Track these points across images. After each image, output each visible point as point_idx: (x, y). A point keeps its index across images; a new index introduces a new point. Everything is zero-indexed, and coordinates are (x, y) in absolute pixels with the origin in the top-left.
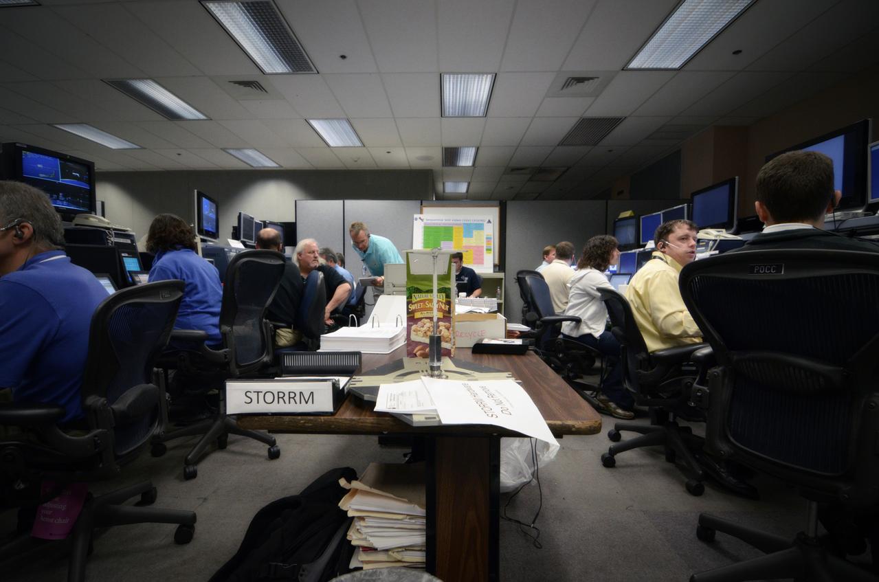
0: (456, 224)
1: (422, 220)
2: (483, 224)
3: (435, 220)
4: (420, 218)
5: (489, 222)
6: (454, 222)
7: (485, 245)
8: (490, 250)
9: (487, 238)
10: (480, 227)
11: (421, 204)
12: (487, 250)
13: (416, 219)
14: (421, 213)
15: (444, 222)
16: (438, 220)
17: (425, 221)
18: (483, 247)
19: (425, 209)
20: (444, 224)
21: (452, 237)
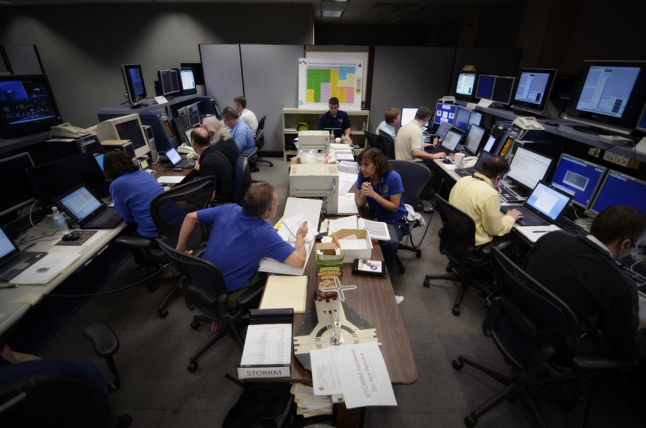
0: (334, 68)
1: (306, 63)
2: (355, 68)
3: (316, 64)
4: (304, 62)
5: (360, 65)
6: (331, 65)
7: (355, 86)
8: (360, 91)
9: (357, 80)
10: (352, 70)
11: (305, 49)
12: (357, 91)
13: (301, 63)
14: (305, 57)
15: (323, 65)
16: (319, 63)
17: (308, 64)
18: (354, 88)
19: (308, 53)
20: (323, 67)
21: (330, 79)
